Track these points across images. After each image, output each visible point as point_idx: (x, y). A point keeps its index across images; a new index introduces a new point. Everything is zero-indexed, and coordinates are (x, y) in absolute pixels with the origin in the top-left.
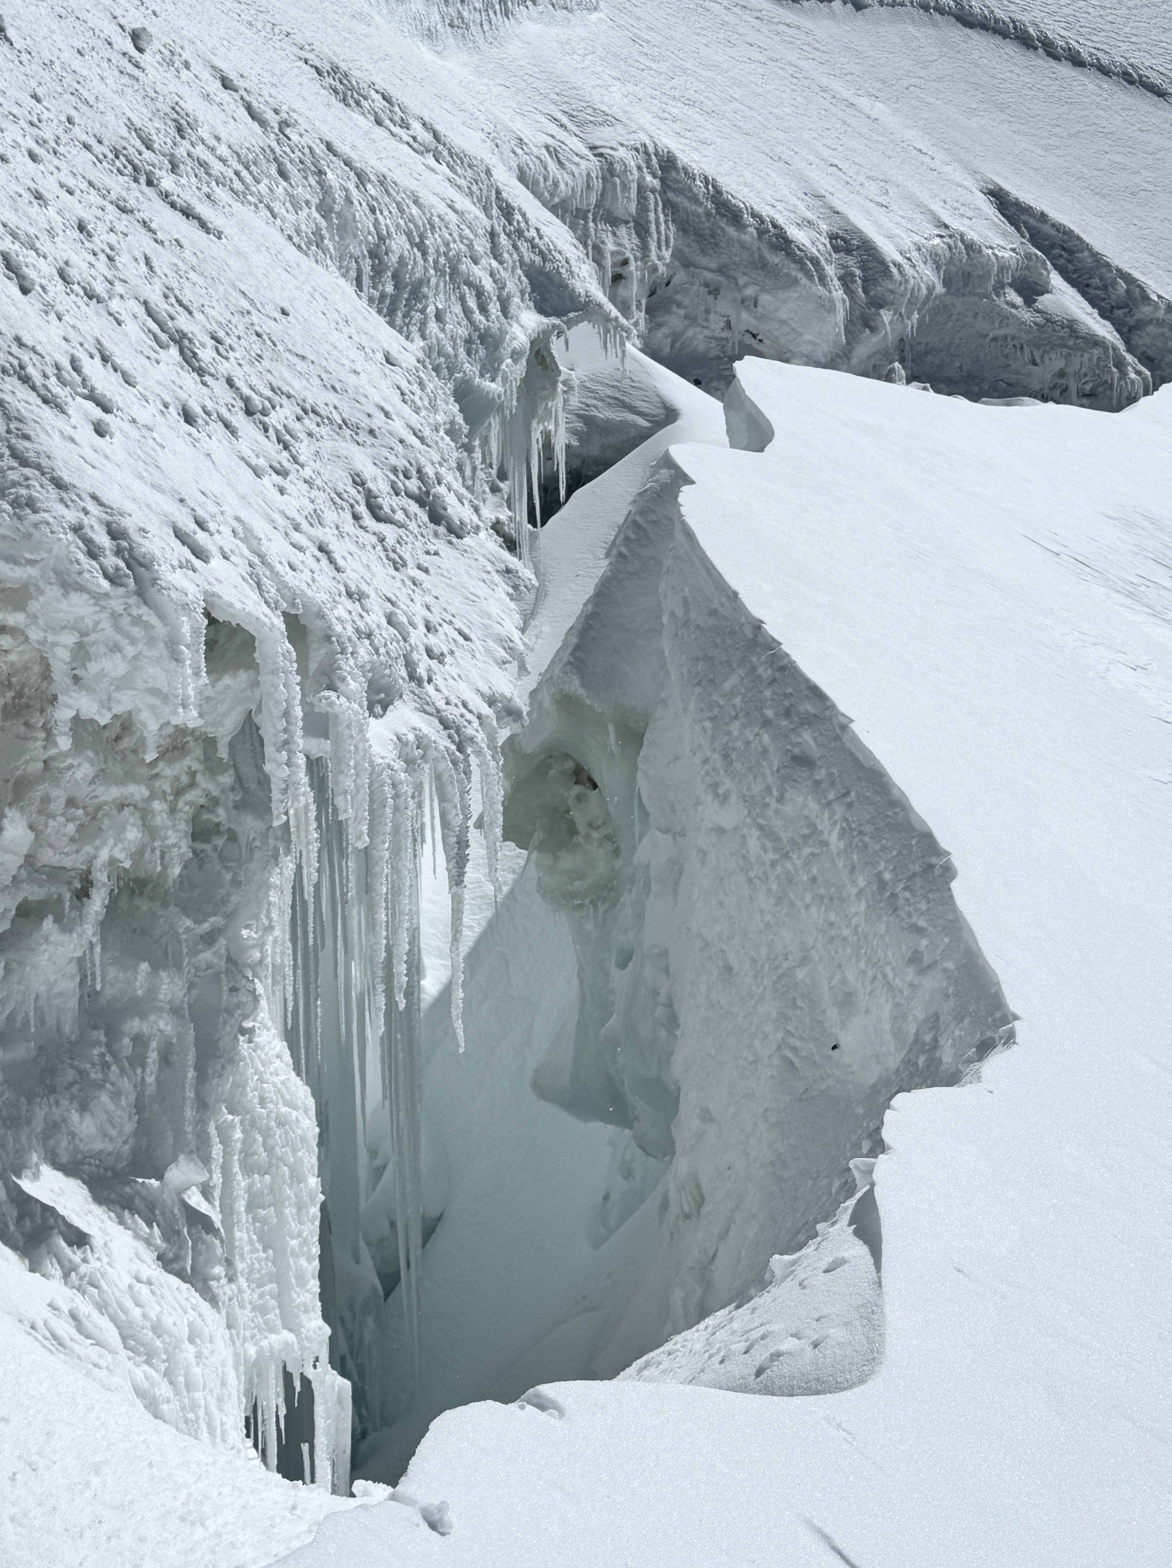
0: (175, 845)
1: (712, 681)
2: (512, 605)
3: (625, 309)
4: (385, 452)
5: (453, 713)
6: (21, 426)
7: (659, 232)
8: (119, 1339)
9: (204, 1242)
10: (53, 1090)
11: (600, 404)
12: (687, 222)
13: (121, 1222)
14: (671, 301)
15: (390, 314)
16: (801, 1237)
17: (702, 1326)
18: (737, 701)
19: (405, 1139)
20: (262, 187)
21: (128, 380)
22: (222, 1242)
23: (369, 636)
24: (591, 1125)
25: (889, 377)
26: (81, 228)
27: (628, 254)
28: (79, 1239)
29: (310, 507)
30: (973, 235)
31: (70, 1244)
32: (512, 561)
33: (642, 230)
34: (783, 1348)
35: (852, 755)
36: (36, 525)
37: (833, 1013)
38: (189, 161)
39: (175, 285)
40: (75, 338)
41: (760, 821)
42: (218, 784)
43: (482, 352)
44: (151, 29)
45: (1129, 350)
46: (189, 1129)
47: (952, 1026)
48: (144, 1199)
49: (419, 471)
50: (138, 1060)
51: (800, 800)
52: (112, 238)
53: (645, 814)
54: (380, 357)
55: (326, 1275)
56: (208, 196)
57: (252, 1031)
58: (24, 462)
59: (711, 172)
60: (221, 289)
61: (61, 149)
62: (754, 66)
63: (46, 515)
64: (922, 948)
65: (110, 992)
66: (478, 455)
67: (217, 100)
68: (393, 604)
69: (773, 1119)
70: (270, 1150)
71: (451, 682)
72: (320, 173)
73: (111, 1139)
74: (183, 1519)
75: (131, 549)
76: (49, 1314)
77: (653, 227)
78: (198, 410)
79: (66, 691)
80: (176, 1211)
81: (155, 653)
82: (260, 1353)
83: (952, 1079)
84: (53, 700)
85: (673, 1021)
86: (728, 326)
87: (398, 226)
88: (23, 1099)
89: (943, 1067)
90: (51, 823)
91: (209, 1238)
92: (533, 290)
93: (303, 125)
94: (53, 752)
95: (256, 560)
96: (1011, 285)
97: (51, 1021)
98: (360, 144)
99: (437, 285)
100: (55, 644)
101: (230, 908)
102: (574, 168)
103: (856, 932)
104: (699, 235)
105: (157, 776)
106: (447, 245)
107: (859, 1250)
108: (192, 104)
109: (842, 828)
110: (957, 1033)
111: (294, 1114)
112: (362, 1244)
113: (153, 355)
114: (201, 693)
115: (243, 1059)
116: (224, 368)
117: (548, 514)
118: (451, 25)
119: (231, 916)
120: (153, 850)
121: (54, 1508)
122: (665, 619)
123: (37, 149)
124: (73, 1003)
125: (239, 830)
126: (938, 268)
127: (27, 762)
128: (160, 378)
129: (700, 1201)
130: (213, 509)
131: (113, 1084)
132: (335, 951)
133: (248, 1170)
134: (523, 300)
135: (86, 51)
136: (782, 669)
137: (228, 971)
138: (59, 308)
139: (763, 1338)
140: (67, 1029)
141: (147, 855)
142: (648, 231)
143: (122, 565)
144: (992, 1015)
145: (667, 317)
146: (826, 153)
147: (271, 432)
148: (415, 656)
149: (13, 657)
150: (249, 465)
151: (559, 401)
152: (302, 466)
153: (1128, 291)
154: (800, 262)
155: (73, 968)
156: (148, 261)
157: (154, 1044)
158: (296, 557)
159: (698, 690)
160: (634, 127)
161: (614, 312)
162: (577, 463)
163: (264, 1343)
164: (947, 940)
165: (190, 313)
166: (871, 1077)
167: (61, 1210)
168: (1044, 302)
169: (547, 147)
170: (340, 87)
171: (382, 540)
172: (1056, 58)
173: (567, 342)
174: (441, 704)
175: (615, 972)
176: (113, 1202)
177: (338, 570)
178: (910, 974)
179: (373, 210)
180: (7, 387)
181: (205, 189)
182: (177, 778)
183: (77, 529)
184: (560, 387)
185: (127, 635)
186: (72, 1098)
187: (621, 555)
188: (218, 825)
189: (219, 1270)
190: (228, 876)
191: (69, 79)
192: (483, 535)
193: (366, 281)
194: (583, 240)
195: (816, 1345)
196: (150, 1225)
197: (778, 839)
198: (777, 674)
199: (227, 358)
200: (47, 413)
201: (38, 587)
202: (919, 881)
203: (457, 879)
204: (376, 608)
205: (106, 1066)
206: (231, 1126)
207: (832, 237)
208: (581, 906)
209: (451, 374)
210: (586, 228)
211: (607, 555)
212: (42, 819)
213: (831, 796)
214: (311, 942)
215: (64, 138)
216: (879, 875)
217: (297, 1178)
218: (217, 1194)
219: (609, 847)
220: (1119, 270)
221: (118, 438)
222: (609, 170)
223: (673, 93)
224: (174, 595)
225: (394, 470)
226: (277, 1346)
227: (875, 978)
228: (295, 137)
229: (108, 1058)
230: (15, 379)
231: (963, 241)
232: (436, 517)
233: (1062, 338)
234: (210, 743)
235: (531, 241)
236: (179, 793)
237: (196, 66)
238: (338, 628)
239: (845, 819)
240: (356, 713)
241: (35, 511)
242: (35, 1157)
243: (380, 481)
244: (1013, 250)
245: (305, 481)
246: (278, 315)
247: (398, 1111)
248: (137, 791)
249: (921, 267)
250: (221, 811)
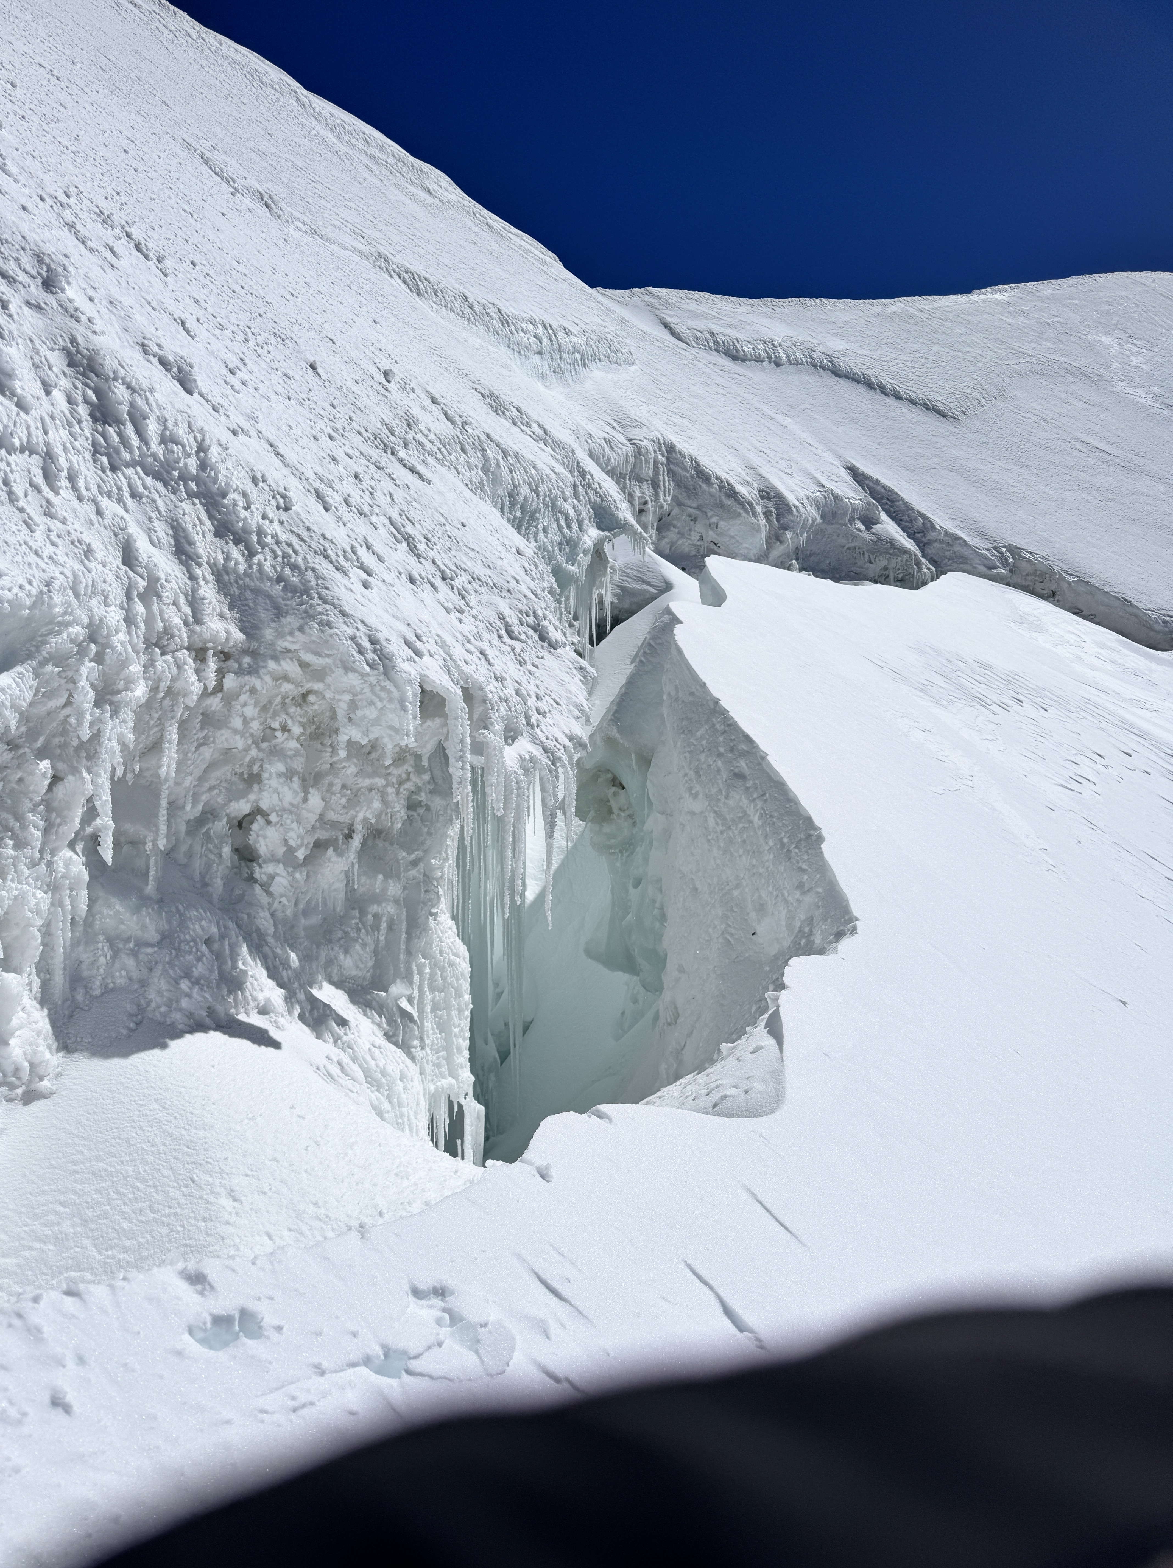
0: (399, 811)
1: (690, 731)
2: (583, 687)
3: (645, 527)
4: (516, 602)
5: (550, 744)
6: (324, 582)
7: (665, 487)
8: (363, 1076)
9: (409, 1027)
10: (330, 941)
11: (629, 580)
12: (680, 481)
13: (365, 1014)
14: (670, 524)
15: (518, 528)
16: (734, 1037)
17: (678, 1083)
18: (704, 742)
19: (515, 977)
20: (452, 457)
21: (381, 559)
22: (418, 1027)
23: (506, 701)
24: (616, 973)
25: (789, 568)
26: (356, 477)
27: (648, 498)
28: (343, 1023)
29: (476, 631)
30: (838, 491)
31: (338, 1025)
32: (584, 663)
33: (655, 485)
34: (728, 1093)
35: (767, 773)
36: (331, 636)
37: (753, 915)
38: (414, 442)
39: (405, 509)
40: (353, 536)
41: (715, 808)
42: (422, 779)
43: (567, 550)
44: (394, 370)
45: (923, 556)
46: (402, 966)
47: (821, 924)
48: (378, 1002)
49: (534, 613)
50: (376, 927)
51: (738, 797)
52: (373, 483)
53: (650, 803)
54: (514, 550)
55: (472, 1048)
56: (424, 461)
57: (436, 914)
58: (325, 602)
59: (694, 454)
60: (430, 511)
61: (346, 434)
62: (719, 396)
63: (336, 630)
64: (804, 880)
65: (362, 890)
66: (563, 606)
67: (429, 409)
68: (519, 684)
69: (719, 972)
70: (444, 979)
71: (549, 727)
72: (483, 450)
73: (361, 970)
74: (397, 1175)
75: (382, 649)
76: (326, 1062)
77: (662, 483)
78: (417, 576)
79: (344, 726)
80: (394, 1009)
81: (393, 706)
82: (436, 1089)
83: (821, 952)
84: (337, 731)
85: (663, 918)
86: (702, 538)
87: (524, 480)
88: (314, 946)
89: (815, 946)
90: (333, 797)
91: (411, 1025)
92: (596, 517)
93: (475, 424)
94: (335, 759)
95: (448, 658)
96: (859, 519)
97: (330, 905)
98: (504, 435)
99: (544, 512)
100: (339, 700)
101: (426, 847)
102: (619, 451)
103: (767, 871)
104: (687, 489)
105: (389, 774)
106: (550, 491)
107: (770, 1042)
108: (416, 411)
109: (761, 813)
110: (823, 927)
111: (458, 960)
112: (489, 1034)
113: (393, 546)
114: (416, 729)
115: (431, 929)
116: (431, 554)
117: (600, 637)
118: (554, 372)
119: (426, 852)
120: (387, 814)
121: (328, 1166)
122: (665, 697)
123: (333, 434)
124: (342, 895)
125: (432, 805)
126: (818, 509)
127: (322, 764)
128: (397, 559)
129: (677, 1016)
130: (425, 629)
131: (362, 940)
132: (480, 873)
133: (432, 989)
134: (590, 522)
135: (359, 381)
136: (729, 725)
137: (424, 881)
138: (344, 519)
139: (717, 1087)
140: (338, 909)
141: (383, 817)
142: (658, 486)
143: (377, 658)
144: (844, 917)
145: (668, 533)
146: (758, 445)
147: (455, 590)
148: (530, 713)
149: (316, 707)
150: (444, 607)
151: (608, 578)
152: (472, 608)
153: (923, 524)
154: (742, 504)
155: (343, 876)
156: (391, 495)
157: (384, 919)
158: (468, 657)
159: (682, 736)
160: (653, 429)
161: (640, 530)
162: (616, 612)
163: (439, 1084)
164: (818, 876)
165: (413, 524)
166: (773, 951)
167: (334, 1007)
168: (877, 528)
169: (605, 439)
170: (494, 404)
171: (513, 649)
172: (886, 395)
173: (613, 545)
174: (544, 739)
175: (632, 890)
176: (361, 1003)
177: (490, 665)
178: (797, 895)
179: (511, 471)
180: (317, 561)
181: (422, 457)
182: (400, 776)
183: (353, 638)
184: (609, 570)
185: (378, 696)
186: (341, 946)
187: (641, 661)
188: (420, 802)
189: (416, 1043)
190: (426, 830)
191: (350, 396)
192: (568, 648)
193: (506, 509)
194: (623, 489)
195: (746, 1092)
196: (380, 1017)
197: (724, 819)
198: (727, 728)
199: (432, 549)
200: (338, 575)
201: (331, 669)
202: (803, 843)
203: (550, 834)
204: (510, 686)
205: (358, 930)
206: (424, 965)
207: (760, 491)
208: (614, 853)
209: (550, 562)
210: (625, 483)
211: (632, 662)
212: (328, 795)
213: (755, 796)
214: (468, 867)
215: (347, 429)
216: (781, 840)
217: (458, 995)
218: (416, 1002)
219: (631, 821)
220: (918, 512)
221: (375, 589)
222: (638, 452)
223: (675, 410)
224: (404, 675)
225: (521, 612)
226: (445, 1086)
227: (777, 896)
228: (470, 431)
229: (360, 925)
230: (321, 557)
231: (832, 494)
232: (542, 638)
233: (886, 549)
234: (418, 757)
235: (595, 490)
236: (401, 783)
237: (418, 391)
238: (490, 696)
239: (763, 808)
240: (499, 742)
241: (331, 628)
242: (320, 978)
243: (513, 618)
244: (860, 500)
245: (473, 617)
246: (460, 526)
247: (511, 962)
248: (380, 782)
249: (809, 508)
250: (423, 794)
